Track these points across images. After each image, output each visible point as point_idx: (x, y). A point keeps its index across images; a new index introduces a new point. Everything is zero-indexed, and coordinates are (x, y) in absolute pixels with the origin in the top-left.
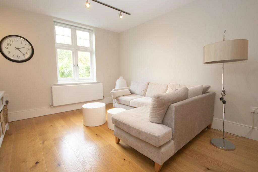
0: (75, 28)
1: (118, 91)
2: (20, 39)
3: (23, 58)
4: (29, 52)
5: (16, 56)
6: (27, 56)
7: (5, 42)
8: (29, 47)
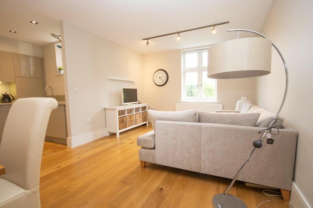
2: (161, 72)
3: (162, 83)
4: (165, 79)
5: (159, 82)
6: (164, 82)
7: (155, 74)
8: (165, 75)
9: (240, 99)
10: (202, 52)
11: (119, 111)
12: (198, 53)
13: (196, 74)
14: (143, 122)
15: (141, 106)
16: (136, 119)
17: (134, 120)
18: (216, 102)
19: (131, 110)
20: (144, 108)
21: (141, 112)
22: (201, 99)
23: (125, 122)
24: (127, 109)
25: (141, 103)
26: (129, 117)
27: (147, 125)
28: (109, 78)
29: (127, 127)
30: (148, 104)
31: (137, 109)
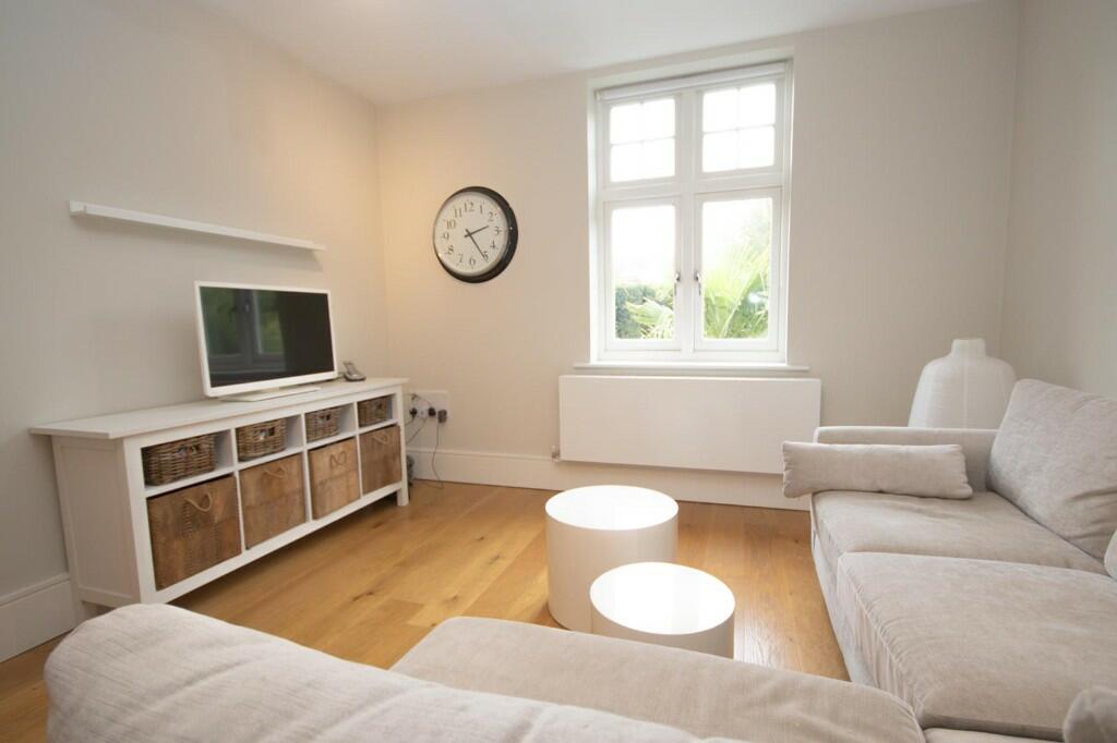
0: (691, 87)
1: (839, 447)
2: (479, 200)
3: (481, 266)
4: (501, 241)
5: (466, 260)
6: (494, 257)
7: (442, 217)
8: (499, 221)
9: (943, 351)
10: (700, 93)
11: (147, 452)
12: (678, 95)
13: (663, 218)
14: (369, 488)
15: (355, 399)
16: (318, 480)
17: (302, 491)
18: (784, 365)
19: (272, 432)
20: (375, 409)
21: (357, 431)
22: (695, 350)
23: (218, 517)
24: (232, 426)
25: (363, 380)
26: (251, 479)
27: (403, 500)
28: (76, 207)
29: (237, 552)
30: (405, 380)
31: (324, 421)
